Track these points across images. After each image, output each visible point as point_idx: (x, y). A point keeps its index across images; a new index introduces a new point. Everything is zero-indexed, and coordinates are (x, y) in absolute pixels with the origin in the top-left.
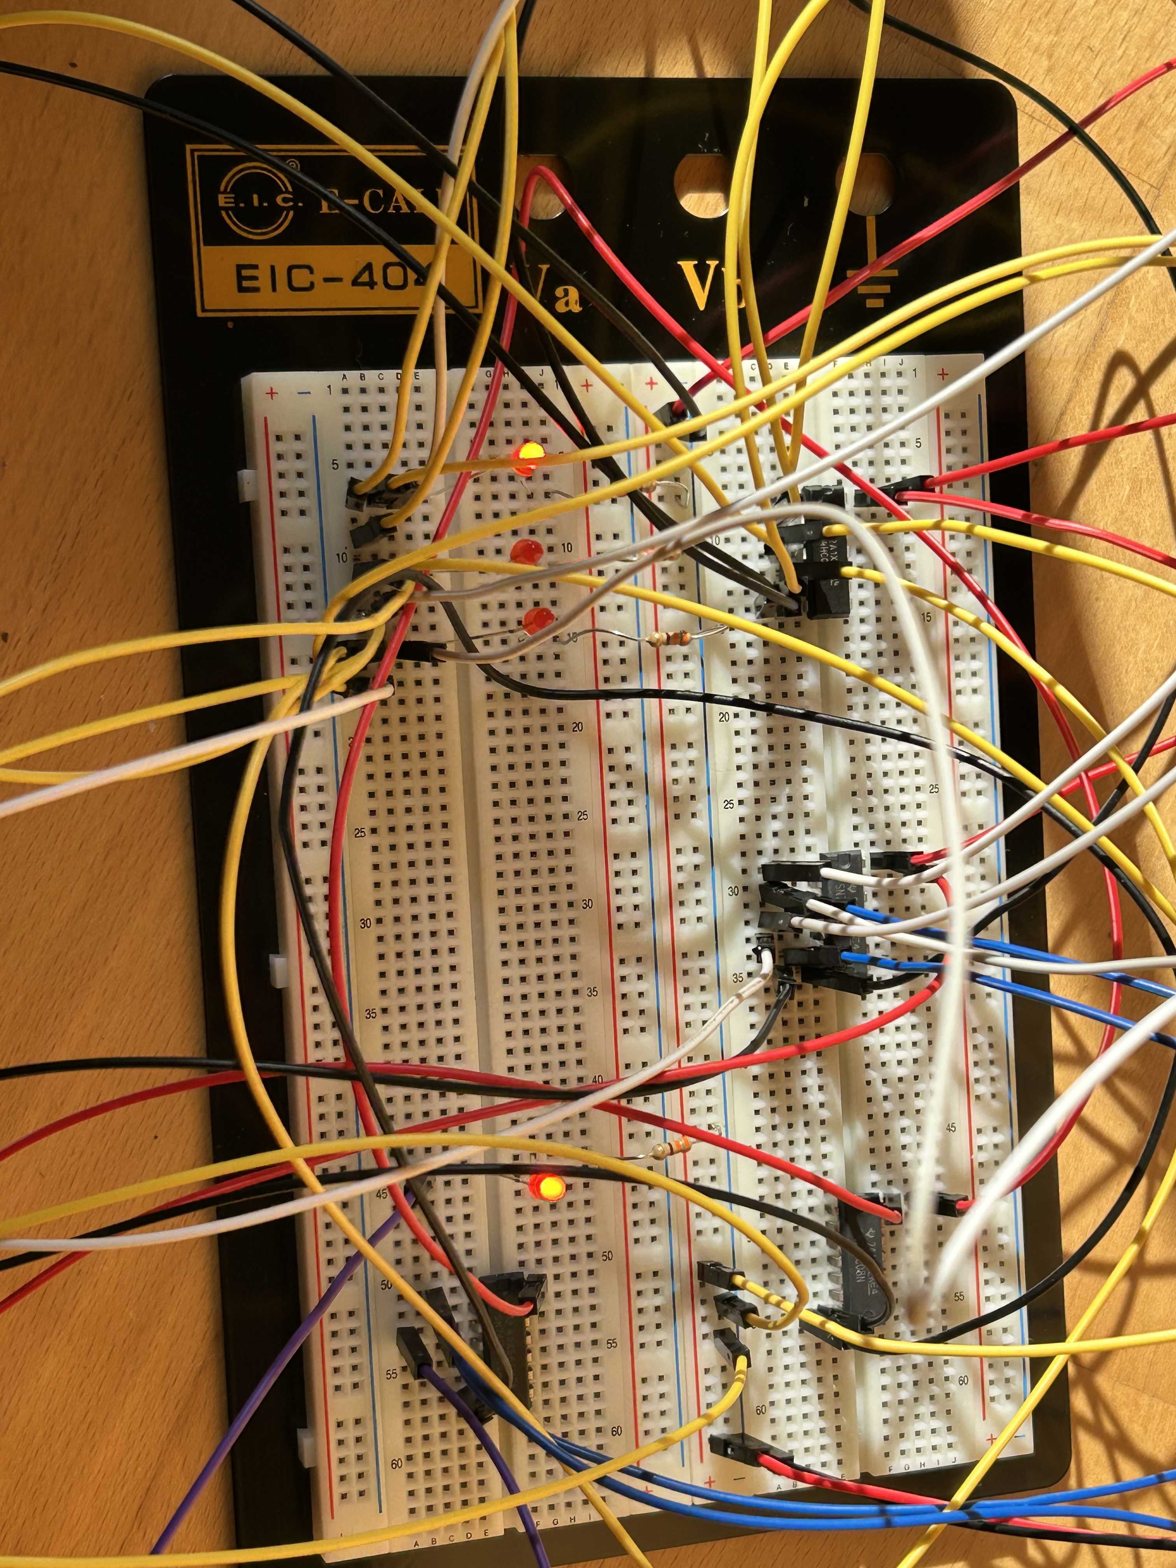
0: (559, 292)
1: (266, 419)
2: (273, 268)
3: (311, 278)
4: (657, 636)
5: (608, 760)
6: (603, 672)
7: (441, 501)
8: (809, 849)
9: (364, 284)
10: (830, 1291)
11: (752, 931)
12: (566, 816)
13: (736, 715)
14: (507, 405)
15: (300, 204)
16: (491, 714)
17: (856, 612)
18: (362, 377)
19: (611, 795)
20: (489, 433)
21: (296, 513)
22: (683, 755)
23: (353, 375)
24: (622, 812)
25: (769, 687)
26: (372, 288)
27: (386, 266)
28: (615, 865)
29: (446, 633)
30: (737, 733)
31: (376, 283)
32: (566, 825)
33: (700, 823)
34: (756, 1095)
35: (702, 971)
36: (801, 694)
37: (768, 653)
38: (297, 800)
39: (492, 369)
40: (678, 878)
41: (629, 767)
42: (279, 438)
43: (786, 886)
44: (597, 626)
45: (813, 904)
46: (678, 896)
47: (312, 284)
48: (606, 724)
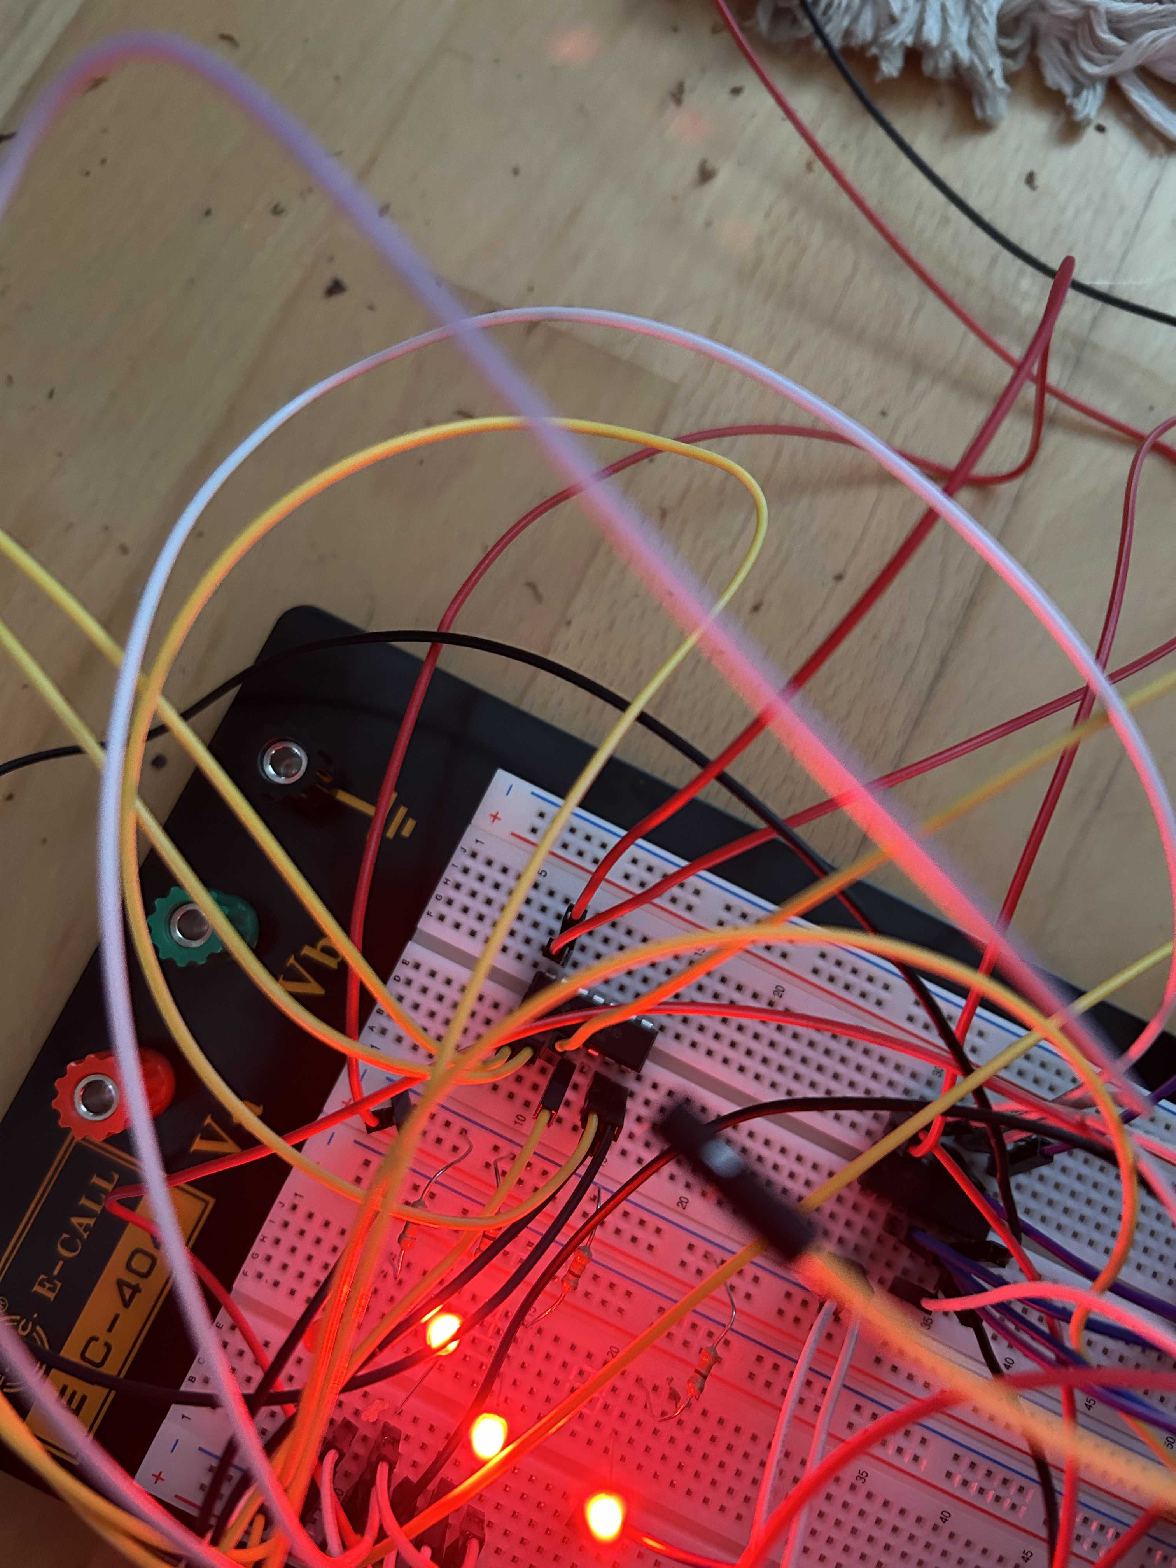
3: (101, 1341)
9: (132, 1297)
15: (36, 1316)
26: (139, 1291)
27: (128, 1266)
31: (138, 1285)
47: (107, 1344)
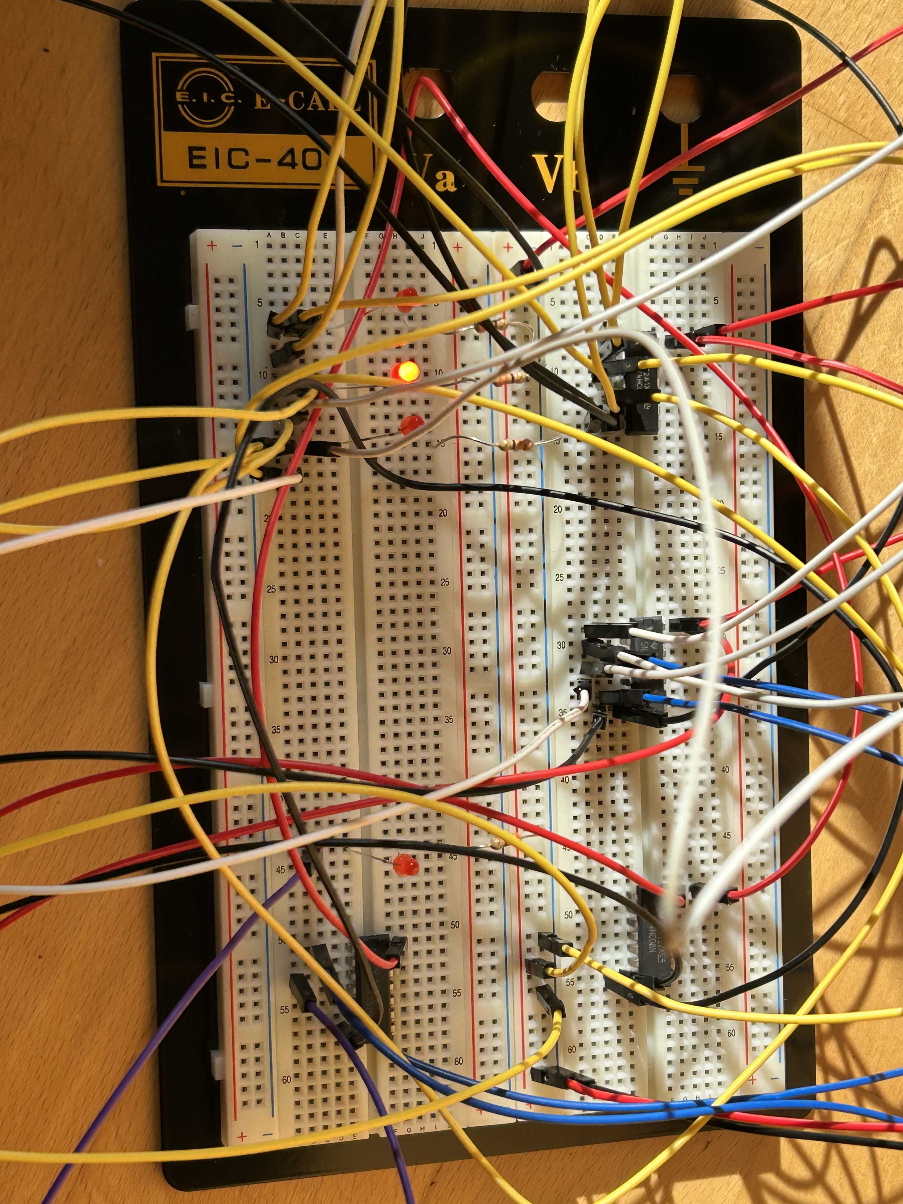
0: (439, 175)
1: (207, 265)
2: (217, 150)
3: (247, 159)
4: (505, 442)
5: (465, 540)
6: (465, 471)
7: (342, 333)
8: (621, 614)
10: (629, 960)
11: (575, 677)
12: (432, 582)
13: (568, 509)
14: (395, 261)
15: (240, 101)
16: (376, 501)
17: (663, 431)
18: (283, 235)
19: (468, 567)
20: (380, 282)
21: (227, 339)
22: (524, 538)
23: (276, 234)
24: (476, 580)
25: (594, 488)
27: (305, 151)
28: (469, 622)
29: (343, 436)
30: (568, 522)
31: (297, 164)
32: (432, 589)
33: (537, 590)
34: (575, 804)
35: (535, 706)
36: (619, 493)
37: (593, 460)
38: (224, 561)
39: (383, 232)
40: (519, 633)
41: (482, 546)
42: (217, 281)
43: (602, 642)
44: (460, 434)
45: (622, 655)
46: (518, 647)
47: (247, 163)
48: (465, 512)
